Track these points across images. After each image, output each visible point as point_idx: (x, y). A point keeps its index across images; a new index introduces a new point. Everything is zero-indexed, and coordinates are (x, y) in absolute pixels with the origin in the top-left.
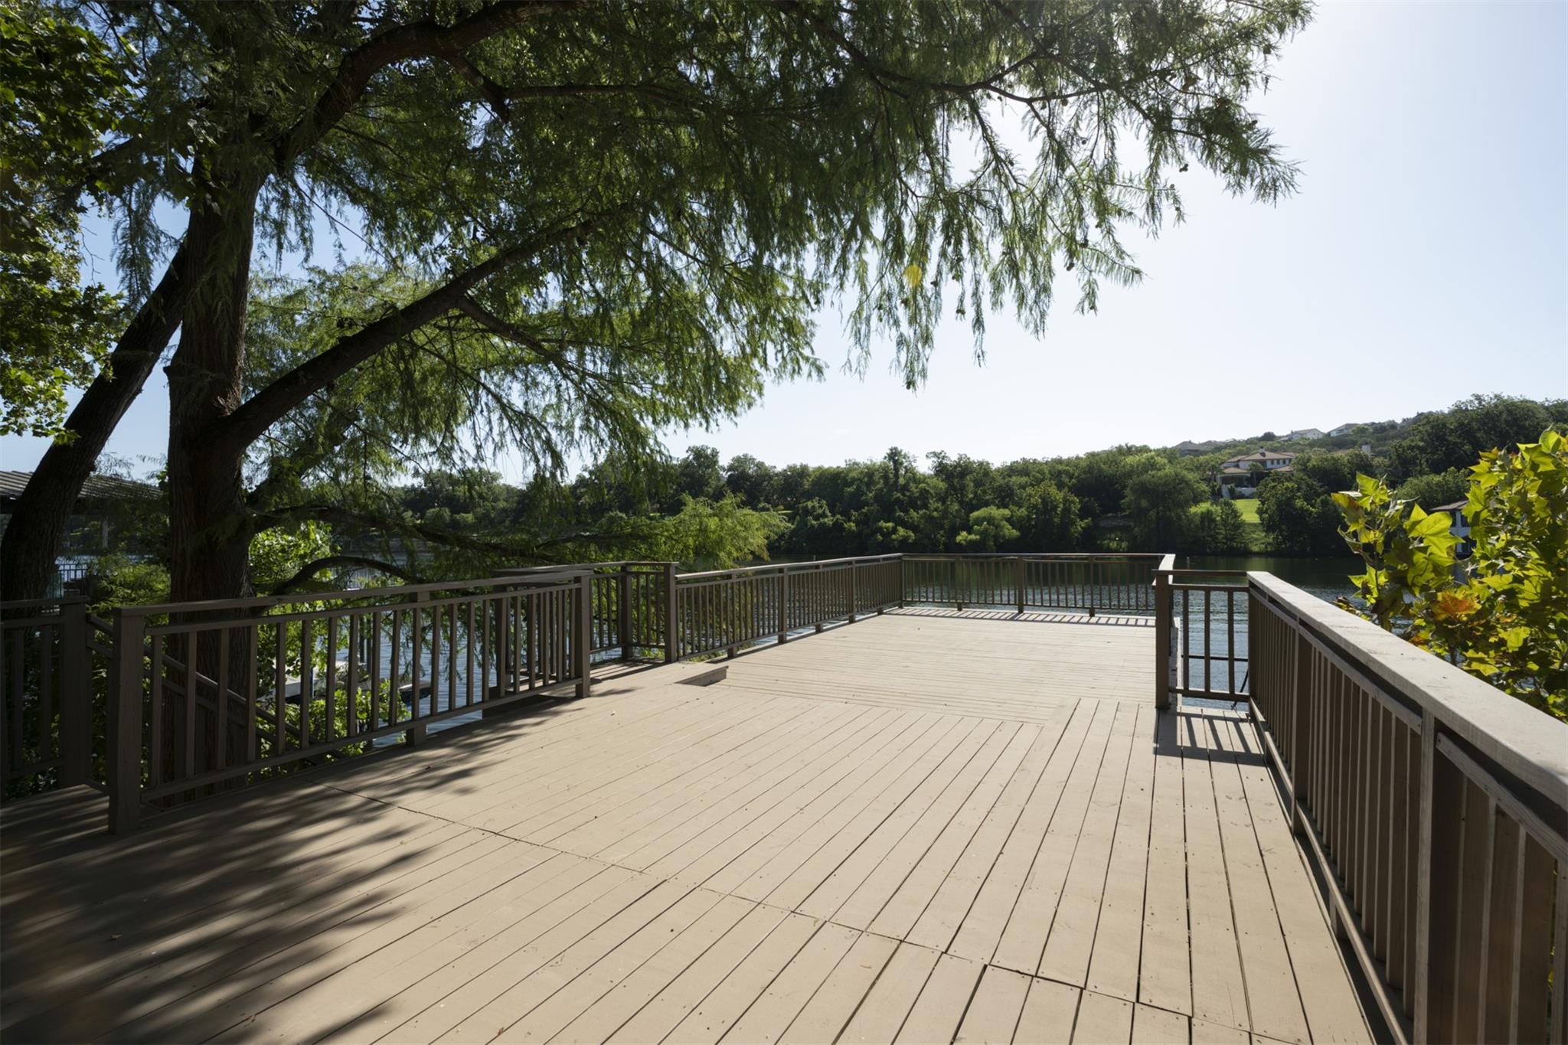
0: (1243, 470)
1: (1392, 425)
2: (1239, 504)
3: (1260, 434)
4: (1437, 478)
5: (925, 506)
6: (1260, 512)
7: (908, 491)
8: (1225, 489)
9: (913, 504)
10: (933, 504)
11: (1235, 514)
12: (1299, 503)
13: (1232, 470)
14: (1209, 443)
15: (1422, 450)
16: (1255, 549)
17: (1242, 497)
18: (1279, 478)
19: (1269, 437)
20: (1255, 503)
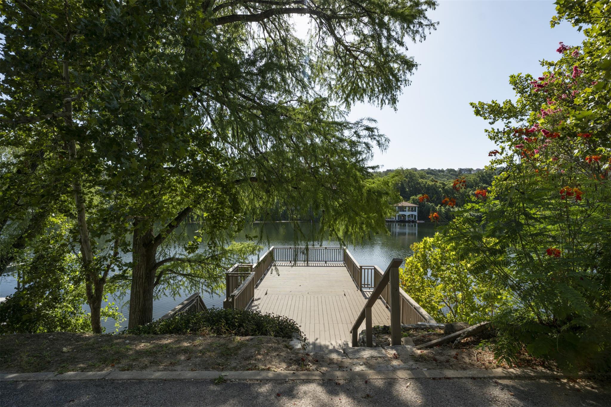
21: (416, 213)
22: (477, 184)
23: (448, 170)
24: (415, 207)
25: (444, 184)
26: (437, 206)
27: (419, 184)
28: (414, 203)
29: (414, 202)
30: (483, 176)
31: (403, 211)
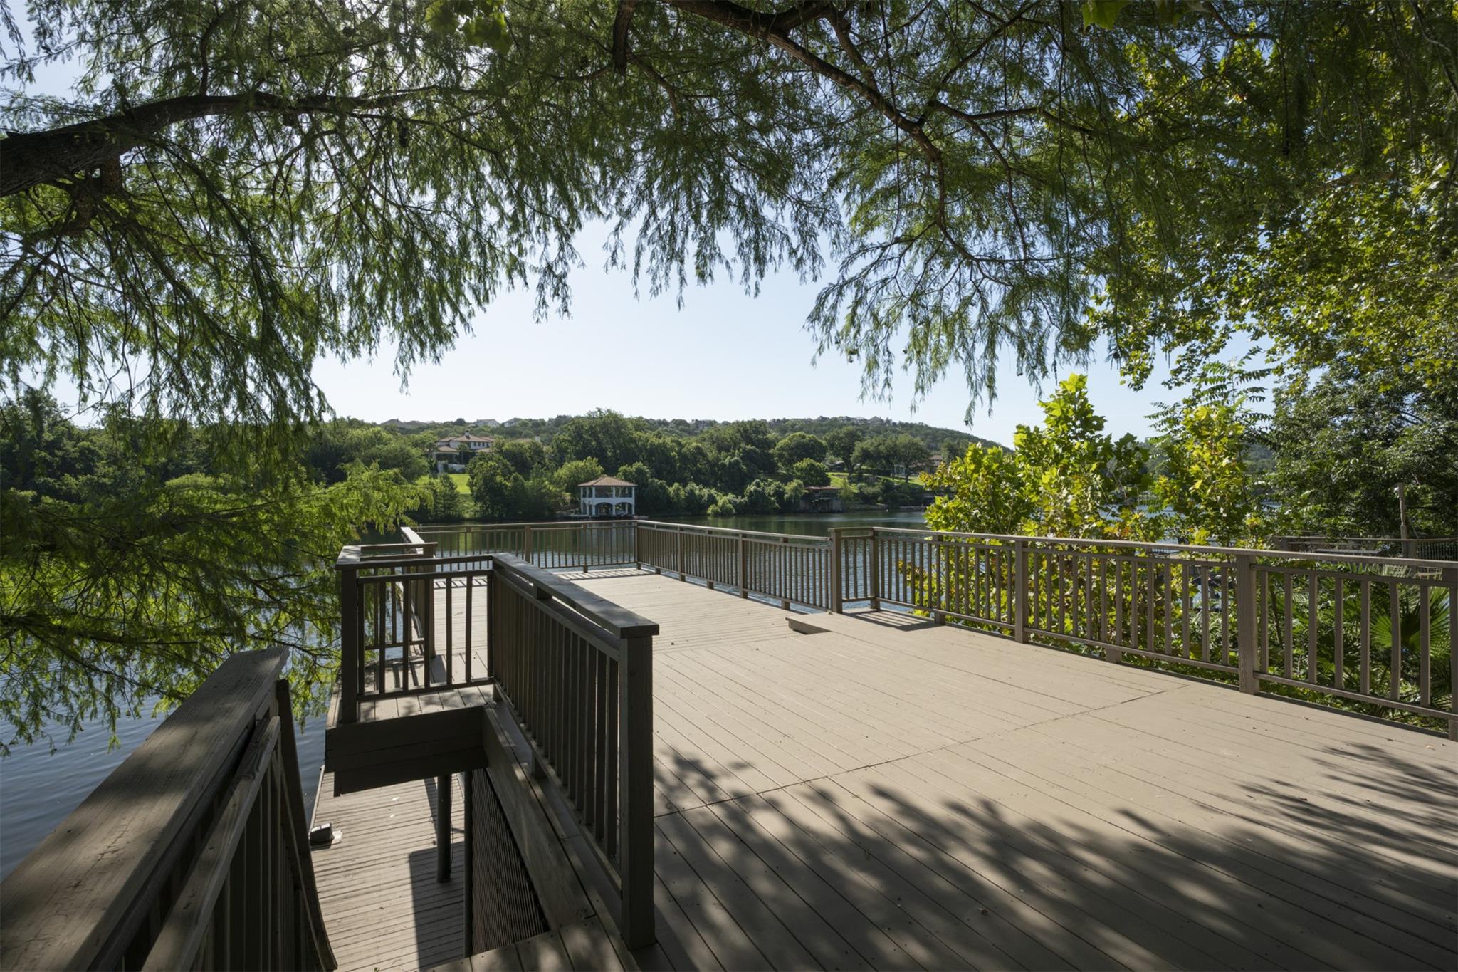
0: (453, 449)
1: (542, 423)
2: (454, 478)
3: (454, 420)
4: (581, 464)
5: (89, 470)
6: (471, 485)
7: (59, 449)
8: (440, 464)
9: (67, 466)
10: (102, 467)
11: (452, 486)
12: (499, 479)
13: (444, 449)
14: (413, 423)
15: (570, 442)
16: (467, 516)
17: (454, 472)
18: (483, 457)
19: (460, 422)
20: (467, 477)
21: (631, 500)
22: (736, 445)
23: (675, 421)
24: (630, 488)
25: (679, 444)
26: (671, 485)
27: (633, 441)
28: (626, 479)
29: (626, 477)
30: (746, 431)
31: (607, 496)
